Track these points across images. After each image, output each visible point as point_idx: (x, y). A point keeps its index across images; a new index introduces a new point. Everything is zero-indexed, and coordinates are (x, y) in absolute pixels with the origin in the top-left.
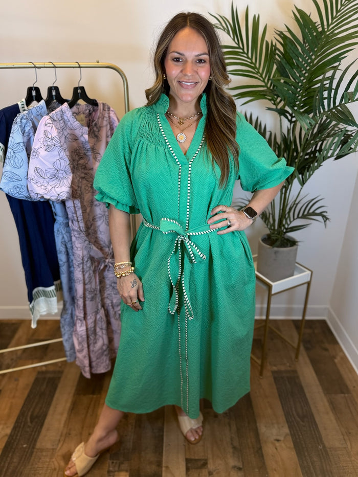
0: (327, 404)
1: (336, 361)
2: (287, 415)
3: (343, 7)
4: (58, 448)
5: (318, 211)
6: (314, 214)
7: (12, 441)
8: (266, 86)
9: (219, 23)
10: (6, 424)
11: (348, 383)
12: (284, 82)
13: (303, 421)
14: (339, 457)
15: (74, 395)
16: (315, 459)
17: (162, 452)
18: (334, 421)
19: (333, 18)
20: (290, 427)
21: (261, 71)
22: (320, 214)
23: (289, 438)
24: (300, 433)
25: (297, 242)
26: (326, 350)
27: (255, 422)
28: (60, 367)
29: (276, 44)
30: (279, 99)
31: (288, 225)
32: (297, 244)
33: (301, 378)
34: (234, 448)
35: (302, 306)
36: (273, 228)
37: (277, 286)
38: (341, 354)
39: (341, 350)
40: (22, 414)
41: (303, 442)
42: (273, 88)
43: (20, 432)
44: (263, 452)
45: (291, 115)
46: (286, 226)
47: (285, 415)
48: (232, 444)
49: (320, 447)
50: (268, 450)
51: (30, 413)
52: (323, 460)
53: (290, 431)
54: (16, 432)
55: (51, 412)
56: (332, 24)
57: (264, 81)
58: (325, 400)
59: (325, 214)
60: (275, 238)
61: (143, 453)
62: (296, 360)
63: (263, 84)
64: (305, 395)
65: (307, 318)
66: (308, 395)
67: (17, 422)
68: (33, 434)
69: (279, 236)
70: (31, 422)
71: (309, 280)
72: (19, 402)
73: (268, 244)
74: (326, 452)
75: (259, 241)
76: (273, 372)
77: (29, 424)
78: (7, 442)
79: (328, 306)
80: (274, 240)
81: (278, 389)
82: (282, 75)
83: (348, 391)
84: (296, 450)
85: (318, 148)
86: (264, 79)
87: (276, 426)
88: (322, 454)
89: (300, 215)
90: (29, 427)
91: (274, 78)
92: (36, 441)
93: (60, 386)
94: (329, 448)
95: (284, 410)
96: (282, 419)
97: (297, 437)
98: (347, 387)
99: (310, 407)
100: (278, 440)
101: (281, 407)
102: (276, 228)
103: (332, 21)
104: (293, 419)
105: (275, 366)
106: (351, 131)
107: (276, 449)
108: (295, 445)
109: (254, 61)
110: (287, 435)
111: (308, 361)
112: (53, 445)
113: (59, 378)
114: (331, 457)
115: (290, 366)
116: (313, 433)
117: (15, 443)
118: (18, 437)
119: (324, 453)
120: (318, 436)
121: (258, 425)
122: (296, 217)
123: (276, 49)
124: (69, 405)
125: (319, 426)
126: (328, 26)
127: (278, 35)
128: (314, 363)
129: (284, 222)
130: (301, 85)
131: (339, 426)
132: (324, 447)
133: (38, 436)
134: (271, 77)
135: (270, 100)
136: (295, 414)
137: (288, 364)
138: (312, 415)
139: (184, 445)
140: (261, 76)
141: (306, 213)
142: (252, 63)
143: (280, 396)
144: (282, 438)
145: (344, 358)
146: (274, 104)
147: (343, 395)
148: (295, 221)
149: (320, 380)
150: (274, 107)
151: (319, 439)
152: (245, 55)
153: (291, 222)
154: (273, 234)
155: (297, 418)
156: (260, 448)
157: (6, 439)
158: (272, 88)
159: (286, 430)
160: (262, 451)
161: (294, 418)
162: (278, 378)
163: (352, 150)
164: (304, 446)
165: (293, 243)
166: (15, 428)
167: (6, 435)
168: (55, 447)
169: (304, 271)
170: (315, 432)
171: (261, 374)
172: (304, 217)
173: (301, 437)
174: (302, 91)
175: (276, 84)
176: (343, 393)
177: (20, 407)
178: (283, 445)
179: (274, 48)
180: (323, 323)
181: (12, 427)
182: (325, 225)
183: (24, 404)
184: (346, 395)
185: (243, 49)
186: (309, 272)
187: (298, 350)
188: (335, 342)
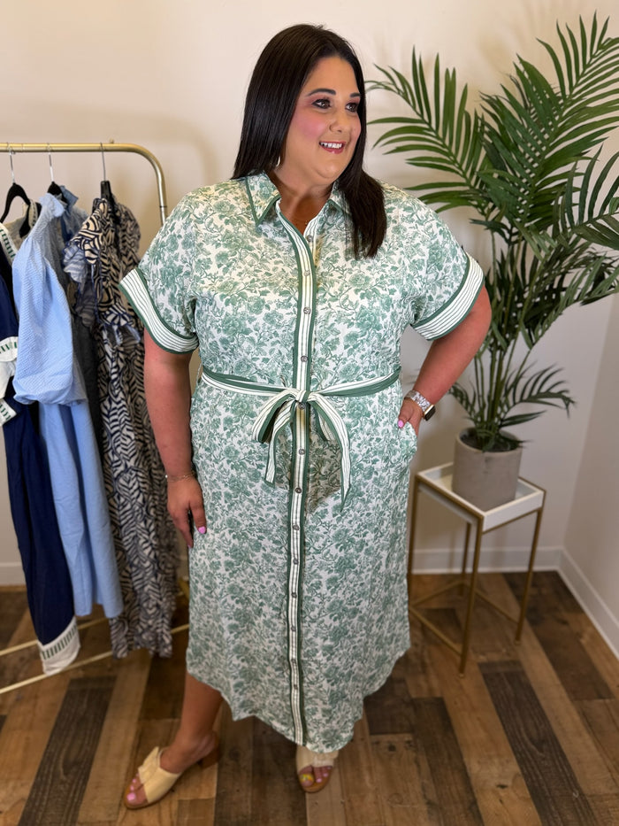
0: (577, 718)
1: (583, 641)
2: (514, 741)
3: (594, 60)
4: (119, 820)
5: (555, 390)
6: (548, 394)
7: (34, 811)
8: (468, 184)
9: (389, 81)
10: (19, 778)
11: (608, 679)
12: (499, 177)
13: (541, 751)
14: (608, 812)
15: (139, 720)
16: (569, 817)
17: (305, 818)
18: (593, 748)
19: (578, 77)
20: (521, 762)
21: (459, 159)
22: (559, 395)
23: (522, 781)
24: (538, 773)
25: (522, 442)
26: (565, 623)
27: (460, 756)
28: (110, 670)
29: (483, 116)
30: (491, 205)
31: (506, 413)
32: (520, 444)
33: (529, 675)
34: (429, 803)
35: (528, 549)
36: (479, 419)
37: (491, 518)
38: (590, 629)
39: (589, 623)
40: (48, 759)
41: (544, 787)
42: (481, 186)
43: (47, 793)
44: (480, 809)
45: (510, 232)
46: (502, 415)
47: (510, 741)
48: (425, 796)
49: (576, 795)
50: (488, 804)
51: (62, 757)
52: (582, 819)
53: (521, 769)
54: (40, 793)
55: (99, 754)
56: (577, 85)
57: (464, 176)
58: (573, 710)
59: (564, 394)
60: (483, 436)
61: (271, 820)
62: (517, 642)
63: (463, 181)
64: (538, 704)
65: (537, 568)
66: (543, 703)
67: (39, 774)
68: (71, 795)
69: (491, 432)
70: (66, 774)
71: (540, 505)
72: (41, 737)
73: (471, 446)
74: (586, 802)
75: (457, 442)
76: (481, 665)
77: (63, 777)
78: (24, 813)
79: (561, 547)
80: (481, 438)
81: (492, 695)
82: (495, 167)
83: (610, 695)
84: (535, 803)
85: (555, 286)
86: (464, 173)
87: (496, 761)
88: (580, 808)
89: (526, 397)
90: (63, 783)
91: (483, 172)
92: (77, 808)
93: (112, 704)
94: (591, 796)
95: (506, 733)
96: (506, 748)
97: (534, 778)
98: (605, 686)
99: (550, 726)
100: (503, 787)
101: (501, 727)
102: (485, 419)
103: (577, 80)
104: (524, 747)
105: (483, 654)
106: (610, 258)
107: (501, 801)
108: (531, 793)
109: (447, 142)
110: (516, 776)
111: (536, 643)
112: (110, 815)
113: (110, 690)
114: (596, 812)
115: (508, 654)
116: (561, 770)
117: (40, 814)
118: (44, 803)
119: (583, 806)
120: (568, 775)
121: (465, 759)
122: (517, 399)
123: (484, 124)
124: (131, 738)
125: (568, 757)
126: (571, 88)
127: (487, 101)
128: (548, 646)
129: (499, 410)
130: (527, 183)
131: (601, 755)
132: (582, 794)
133: (81, 798)
134: (477, 169)
135: (476, 206)
136: (526, 739)
137: (504, 651)
138: (555, 740)
139: (342, 803)
140: (460, 168)
141: (535, 393)
142: (444, 146)
143: (496, 706)
144: (509, 782)
145: (596, 637)
146: (483, 213)
147: (601, 701)
148: (516, 406)
149: (561, 677)
150: (483, 218)
151: (570, 781)
152: (433, 133)
153: (509, 408)
154: (481, 428)
155: (529, 743)
156: (474, 802)
157: (22, 806)
158: (477, 187)
159: (514, 767)
160: (477, 807)
161: (526, 745)
162: (490, 675)
163: (613, 289)
164: (547, 794)
165: (514, 444)
166: (36, 786)
167: (22, 799)
168: (112, 818)
169: (532, 492)
170: (562, 768)
171: (462, 669)
172: (532, 399)
173: (541, 778)
174: (527, 192)
175: (486, 180)
176: (600, 697)
177: (44, 747)
178: (512, 794)
179: (480, 122)
180: (554, 576)
181: (31, 784)
182: (568, 412)
183: (50, 741)
184: (607, 701)
185: (429, 124)
186: (540, 493)
187: (520, 625)
188: (577, 609)
